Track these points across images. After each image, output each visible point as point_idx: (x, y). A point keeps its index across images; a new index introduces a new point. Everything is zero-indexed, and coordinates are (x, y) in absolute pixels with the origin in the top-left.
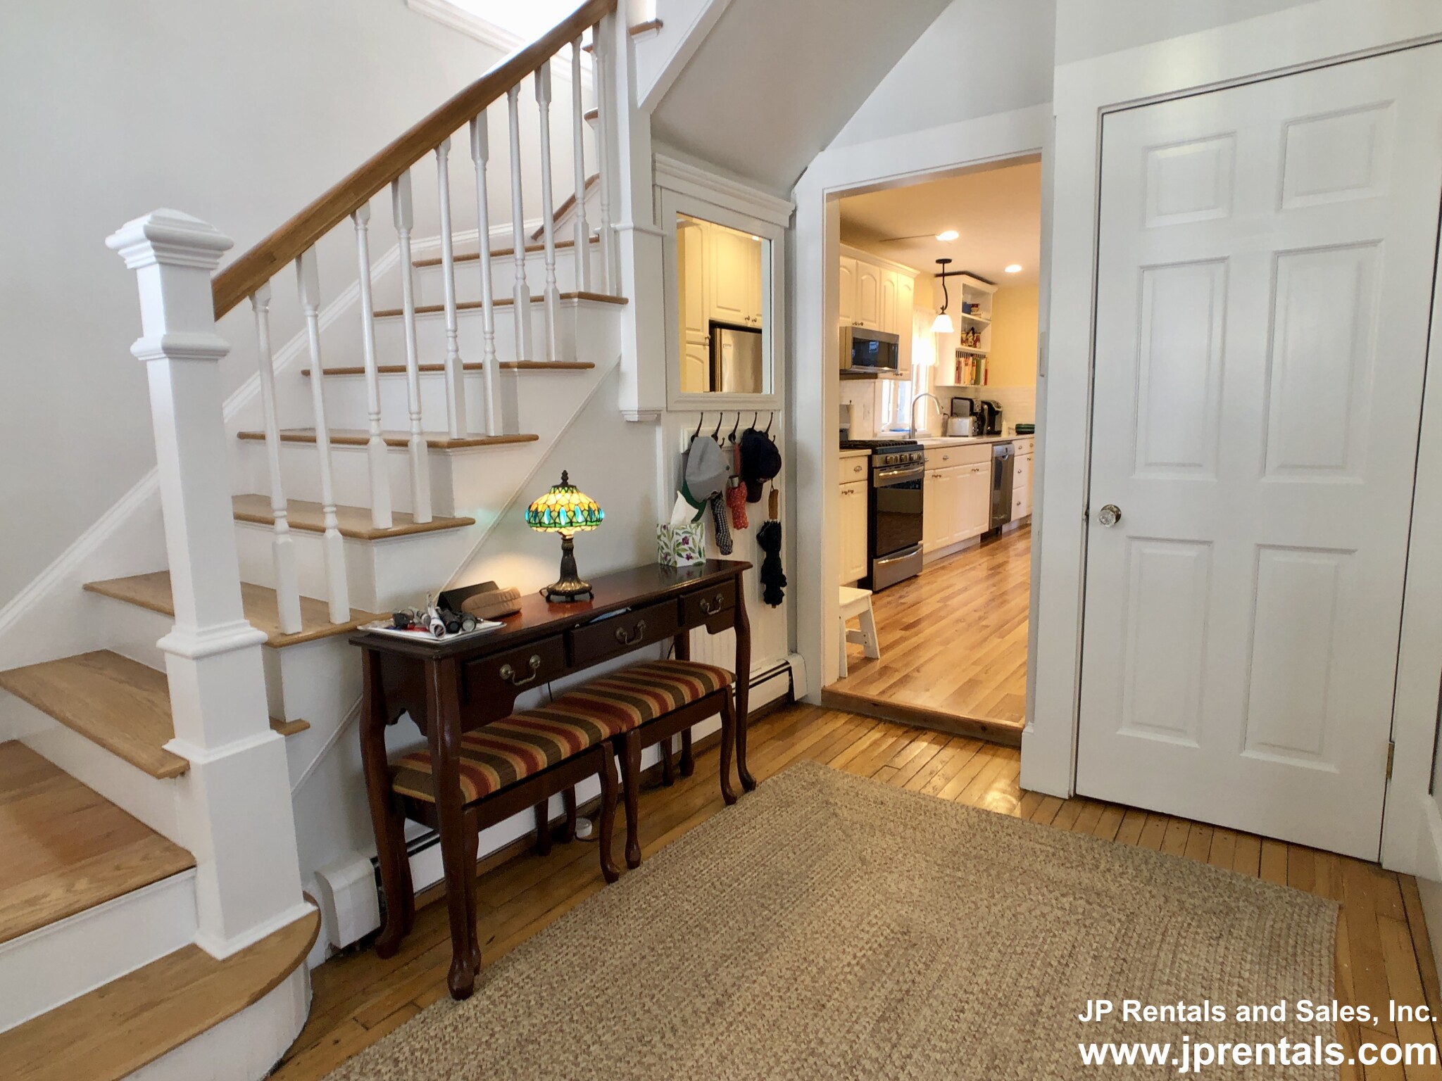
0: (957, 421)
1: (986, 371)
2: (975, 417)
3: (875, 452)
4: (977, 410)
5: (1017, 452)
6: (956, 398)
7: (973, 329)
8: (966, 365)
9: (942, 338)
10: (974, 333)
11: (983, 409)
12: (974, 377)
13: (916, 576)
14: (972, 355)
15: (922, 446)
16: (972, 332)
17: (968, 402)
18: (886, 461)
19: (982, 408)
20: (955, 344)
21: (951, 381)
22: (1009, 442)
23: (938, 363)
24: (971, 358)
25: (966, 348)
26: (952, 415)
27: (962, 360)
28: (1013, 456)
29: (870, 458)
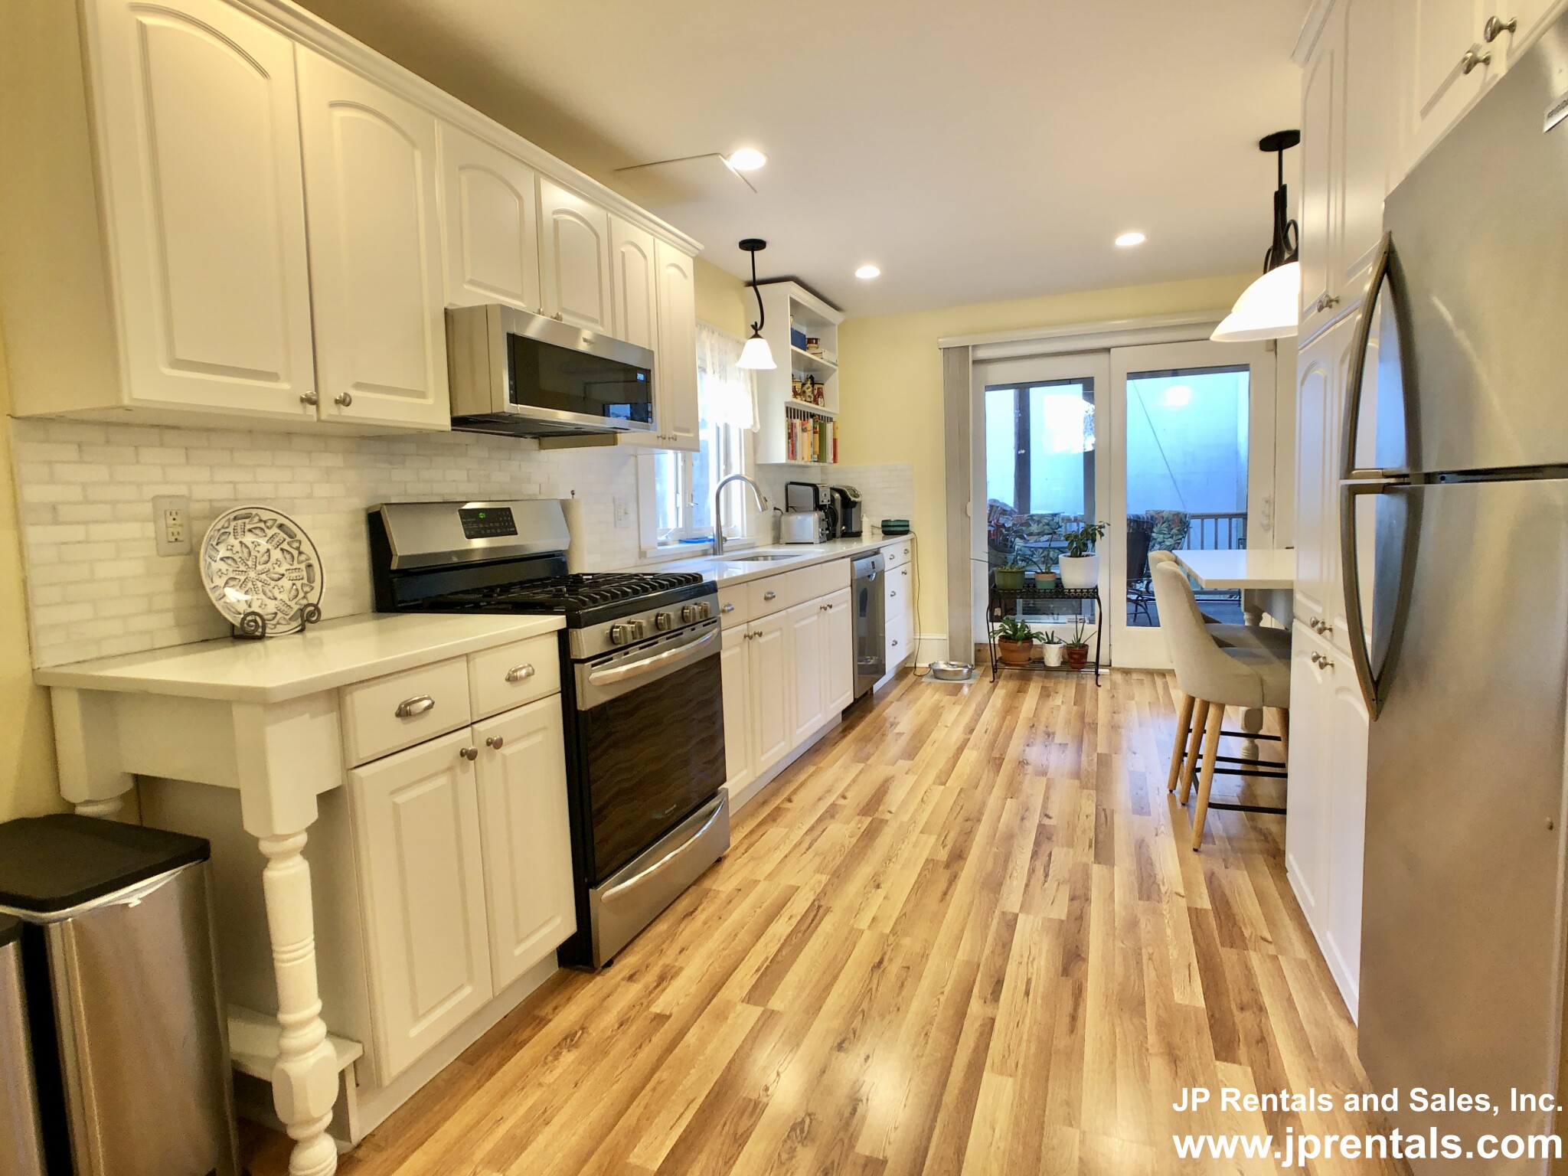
0: (795, 518)
1: (835, 441)
2: (822, 513)
3: (574, 622)
4: (825, 500)
5: (888, 565)
6: (792, 483)
7: (812, 378)
8: (804, 430)
9: (761, 380)
10: (813, 384)
11: (833, 499)
12: (817, 449)
13: (719, 860)
14: (812, 416)
15: (714, 583)
16: (811, 382)
17: (811, 489)
18: (611, 638)
19: (832, 497)
20: (783, 395)
21: (779, 453)
22: (876, 552)
23: (758, 426)
24: (811, 421)
25: (801, 404)
26: (787, 511)
27: (797, 422)
28: (882, 572)
29: (563, 637)
